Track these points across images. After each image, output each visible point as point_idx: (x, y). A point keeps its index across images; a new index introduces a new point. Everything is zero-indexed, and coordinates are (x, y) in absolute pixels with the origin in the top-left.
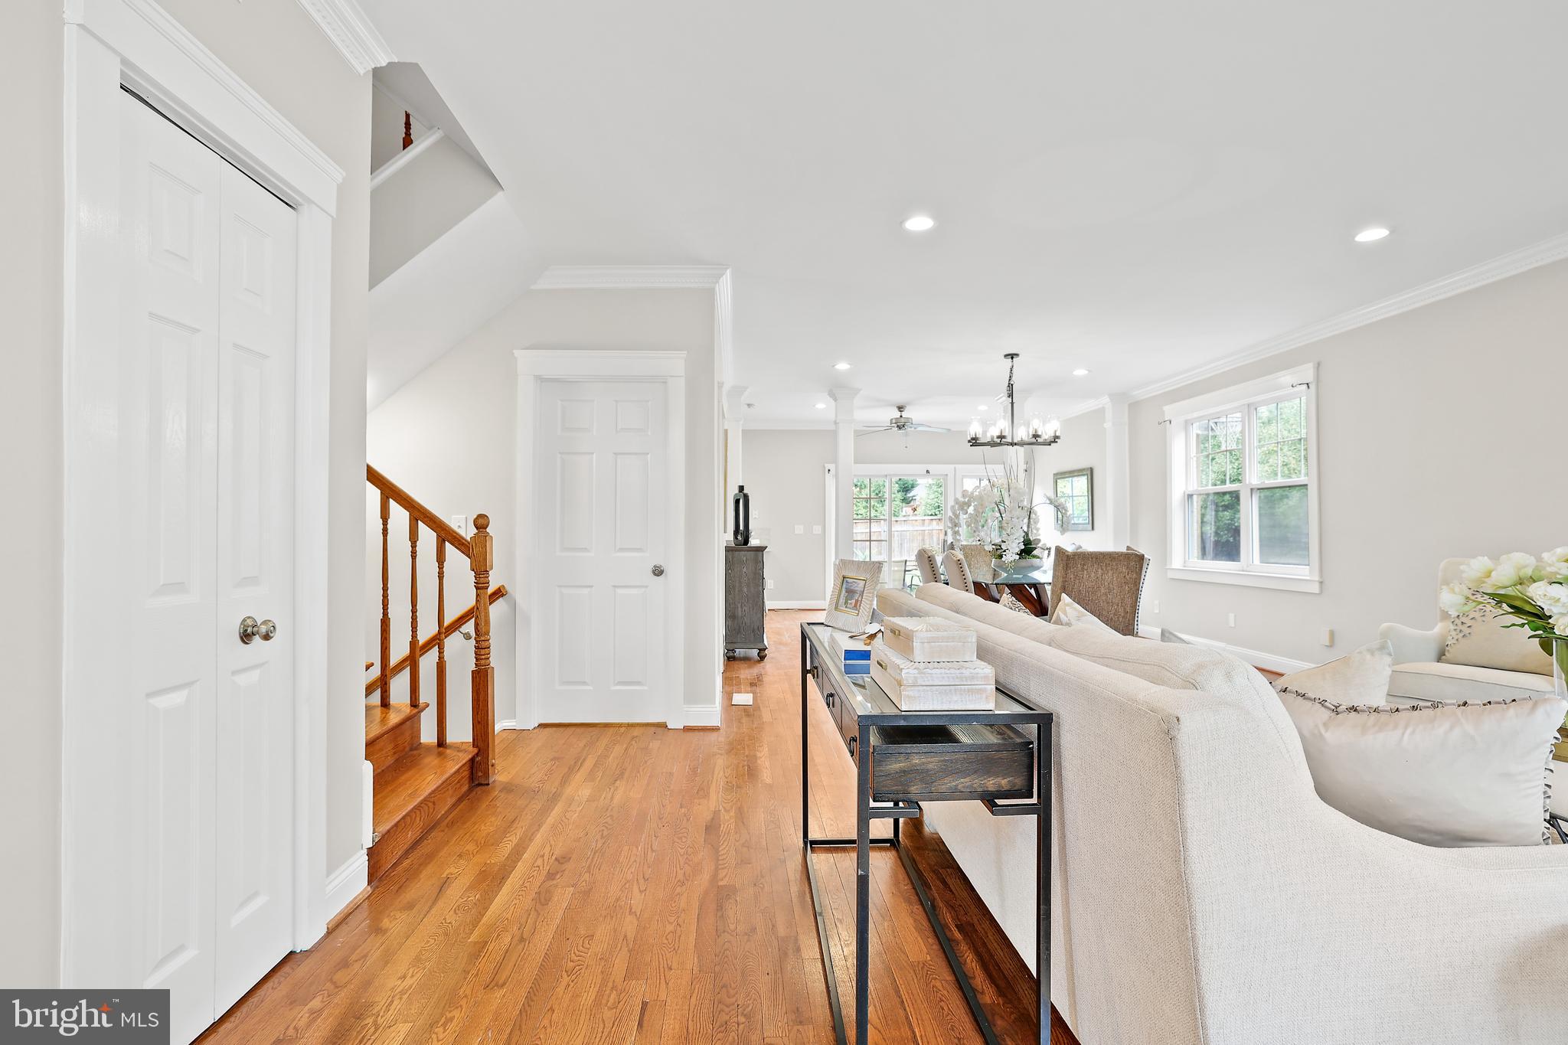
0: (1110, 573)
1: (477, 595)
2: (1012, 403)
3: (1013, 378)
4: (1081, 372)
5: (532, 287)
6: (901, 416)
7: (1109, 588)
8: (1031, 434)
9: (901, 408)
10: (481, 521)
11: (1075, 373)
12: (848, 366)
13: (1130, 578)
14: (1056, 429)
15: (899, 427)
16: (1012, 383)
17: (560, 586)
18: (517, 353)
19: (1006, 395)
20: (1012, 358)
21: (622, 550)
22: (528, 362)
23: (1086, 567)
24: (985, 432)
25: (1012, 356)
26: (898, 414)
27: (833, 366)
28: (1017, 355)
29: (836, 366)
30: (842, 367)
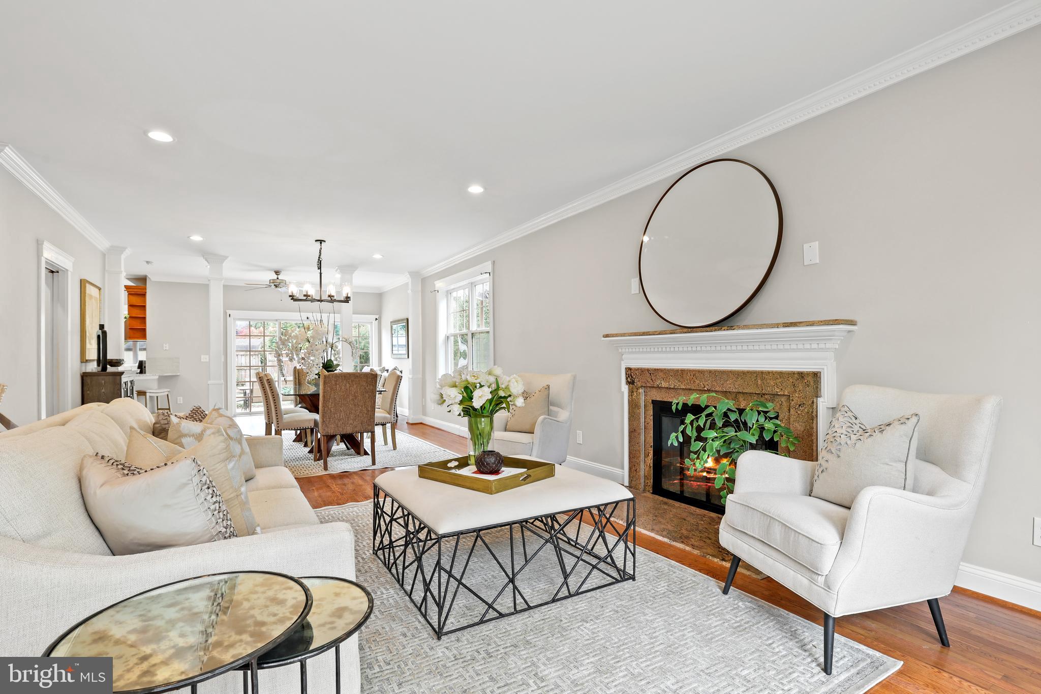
0: (355, 386)
2: (321, 274)
3: (322, 257)
4: (377, 256)
6: (278, 278)
7: (355, 396)
9: (277, 273)
12: (201, 239)
13: (369, 389)
14: (348, 292)
15: (276, 286)
16: (321, 259)
19: (317, 268)
20: (321, 243)
23: (338, 383)
24: (300, 292)
25: (321, 241)
26: (275, 277)
27: (188, 237)
28: (325, 241)
29: (191, 238)
30: (196, 238)
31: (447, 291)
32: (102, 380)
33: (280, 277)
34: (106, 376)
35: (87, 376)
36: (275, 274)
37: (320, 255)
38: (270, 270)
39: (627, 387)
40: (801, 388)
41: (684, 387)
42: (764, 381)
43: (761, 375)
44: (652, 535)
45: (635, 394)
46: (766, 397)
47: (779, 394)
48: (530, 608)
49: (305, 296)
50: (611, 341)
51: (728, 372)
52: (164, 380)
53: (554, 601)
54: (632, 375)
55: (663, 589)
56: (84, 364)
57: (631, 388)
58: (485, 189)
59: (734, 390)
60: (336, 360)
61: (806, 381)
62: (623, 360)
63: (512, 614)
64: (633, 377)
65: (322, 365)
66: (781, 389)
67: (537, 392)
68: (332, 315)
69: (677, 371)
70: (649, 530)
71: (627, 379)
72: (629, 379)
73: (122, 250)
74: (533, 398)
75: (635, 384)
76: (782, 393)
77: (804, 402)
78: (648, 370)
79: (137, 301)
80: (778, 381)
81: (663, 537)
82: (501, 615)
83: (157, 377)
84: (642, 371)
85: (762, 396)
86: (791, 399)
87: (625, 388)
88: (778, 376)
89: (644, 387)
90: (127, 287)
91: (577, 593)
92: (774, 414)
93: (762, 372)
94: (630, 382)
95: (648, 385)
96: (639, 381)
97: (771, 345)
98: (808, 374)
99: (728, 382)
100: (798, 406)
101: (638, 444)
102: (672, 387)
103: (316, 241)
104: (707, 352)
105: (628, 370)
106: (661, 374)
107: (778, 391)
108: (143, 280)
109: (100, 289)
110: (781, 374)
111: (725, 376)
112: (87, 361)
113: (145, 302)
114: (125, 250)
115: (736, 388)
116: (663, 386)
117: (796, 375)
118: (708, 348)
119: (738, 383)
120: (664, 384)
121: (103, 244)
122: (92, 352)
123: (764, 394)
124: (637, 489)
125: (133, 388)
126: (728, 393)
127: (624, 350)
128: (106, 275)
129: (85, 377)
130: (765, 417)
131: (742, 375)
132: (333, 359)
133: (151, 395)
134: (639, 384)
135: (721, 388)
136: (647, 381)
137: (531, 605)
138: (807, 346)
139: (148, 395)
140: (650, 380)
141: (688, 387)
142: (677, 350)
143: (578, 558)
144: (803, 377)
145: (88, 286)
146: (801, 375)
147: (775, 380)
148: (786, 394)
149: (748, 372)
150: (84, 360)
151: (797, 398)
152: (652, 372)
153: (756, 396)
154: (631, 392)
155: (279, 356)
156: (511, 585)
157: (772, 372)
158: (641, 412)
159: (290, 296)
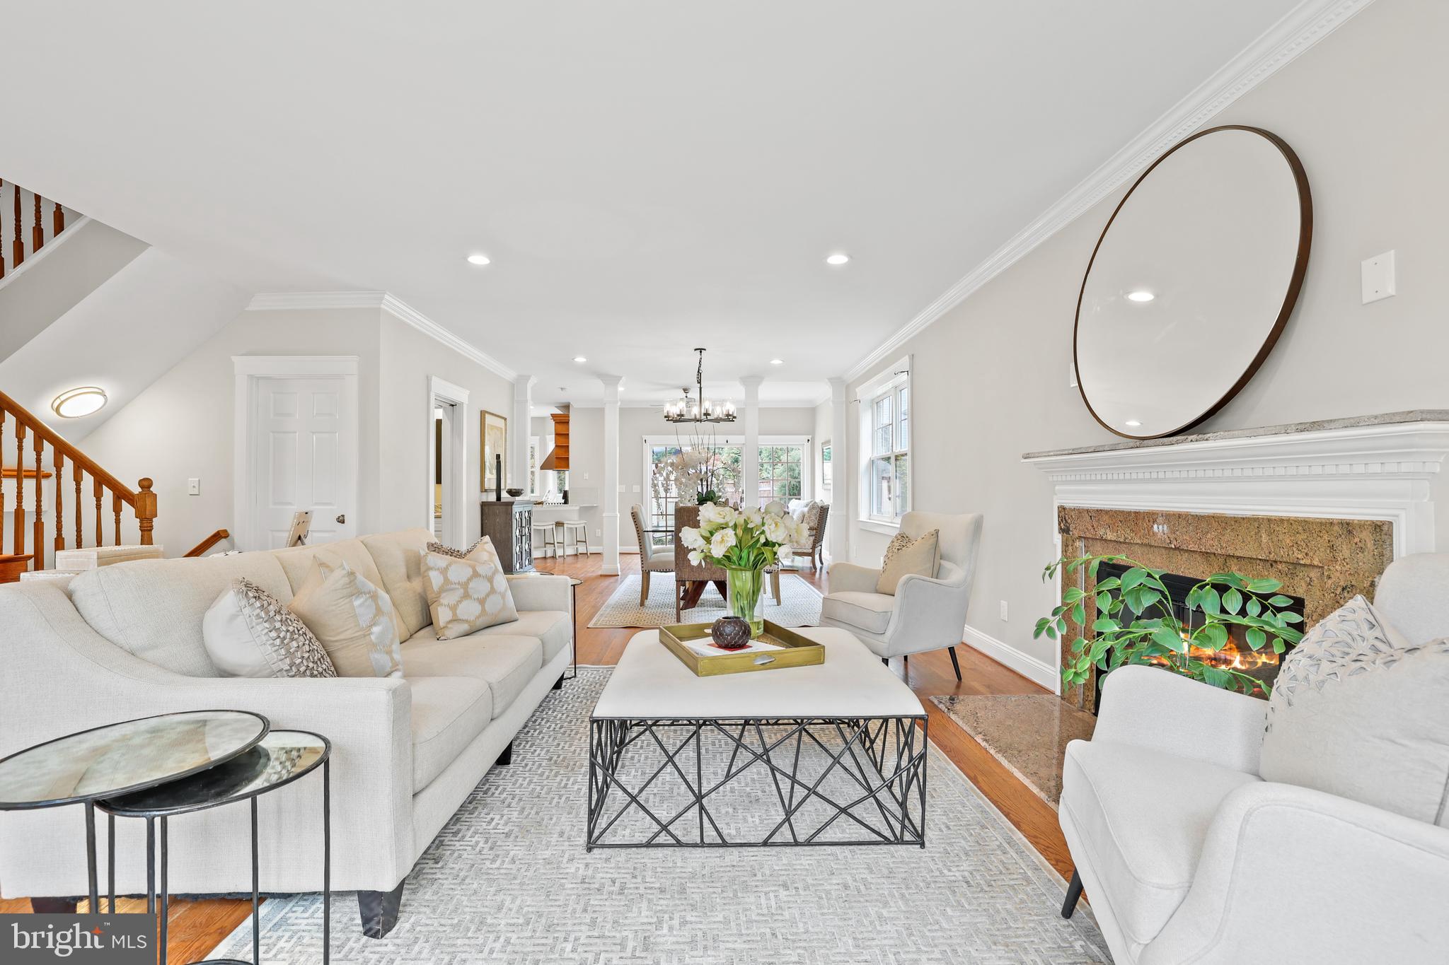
1: (142, 536)
2: (701, 388)
3: (701, 368)
4: (776, 362)
5: (247, 309)
8: (724, 413)
10: (146, 483)
11: (772, 362)
14: (731, 409)
16: (701, 372)
17: (272, 531)
18: (234, 358)
20: (701, 352)
21: (317, 504)
22: (243, 366)
24: (689, 412)
25: (701, 350)
27: (573, 359)
28: (705, 350)
29: (576, 360)
30: (580, 360)
31: (873, 400)
32: (497, 509)
33: (688, 395)
34: (500, 505)
35: (485, 505)
36: (683, 391)
37: (700, 367)
38: (678, 388)
39: (1060, 536)
40: (1346, 553)
41: (1139, 541)
42: (1273, 536)
43: (1271, 524)
44: (1027, 782)
45: (1070, 548)
46: (1280, 567)
47: (1302, 562)
48: (724, 844)
49: (678, 415)
50: (1035, 464)
51: (1208, 517)
52: (586, 511)
53: (765, 844)
54: (1067, 518)
55: (957, 874)
56: (485, 493)
57: (1065, 539)
58: (850, 256)
59: (1220, 552)
60: (720, 491)
61: (1357, 540)
62: (1056, 494)
63: (695, 846)
64: (1067, 520)
65: (697, 497)
66: (1307, 554)
67: (919, 539)
68: (712, 437)
69: (1129, 513)
70: (1025, 774)
71: (1059, 524)
72: (1062, 525)
73: (527, 378)
74: (911, 548)
75: (1071, 533)
76: (1308, 562)
77: (1353, 583)
78: (1088, 511)
79: (562, 429)
80: (1300, 537)
81: (1042, 790)
82: (679, 844)
83: (578, 508)
84: (1080, 512)
85: (1272, 565)
86: (1326, 574)
87: (1058, 539)
88: (1300, 528)
89: (1085, 538)
90: (553, 416)
91: (808, 843)
92: (1288, 602)
93: (1269, 520)
94: (1064, 530)
95: (1089, 535)
96: (1075, 528)
97: (1274, 468)
98: (1362, 525)
99: (1209, 535)
100: (1339, 590)
101: (1073, 630)
102: (1122, 540)
103: (696, 350)
104: (1175, 480)
105: (1062, 509)
106: (1106, 518)
107: (1299, 556)
108: (567, 407)
109: (505, 419)
110: (1305, 524)
111: (1204, 525)
112: (486, 491)
113: (568, 430)
114: (529, 379)
115: (1222, 548)
116: (1109, 538)
117: (1336, 528)
118: (1177, 475)
119: (1226, 537)
120: (1110, 536)
121: (510, 374)
122: (491, 481)
123: (1276, 562)
124: (1071, 704)
125: (530, 518)
126: (1212, 556)
127: (1055, 478)
128: (515, 405)
129: (484, 505)
130: (1262, 605)
131: (1233, 523)
132: (716, 489)
133: (570, 526)
134: (1076, 533)
135: (1197, 546)
136: (1087, 528)
137: (728, 840)
138: (1344, 469)
139: (565, 526)
140: (1090, 528)
141: (1146, 541)
142: (1123, 478)
143: (809, 789)
144: (1350, 532)
145: (487, 415)
146: (1348, 527)
147: (1294, 535)
148: (1316, 563)
149: (1244, 519)
150: (484, 490)
151: (1338, 574)
152: (1093, 514)
153: (1261, 564)
154: (1065, 546)
155: (655, 486)
156: (697, 806)
157: (1288, 520)
158: (1079, 579)
159: (666, 417)
